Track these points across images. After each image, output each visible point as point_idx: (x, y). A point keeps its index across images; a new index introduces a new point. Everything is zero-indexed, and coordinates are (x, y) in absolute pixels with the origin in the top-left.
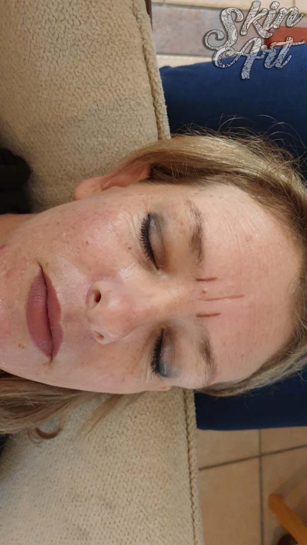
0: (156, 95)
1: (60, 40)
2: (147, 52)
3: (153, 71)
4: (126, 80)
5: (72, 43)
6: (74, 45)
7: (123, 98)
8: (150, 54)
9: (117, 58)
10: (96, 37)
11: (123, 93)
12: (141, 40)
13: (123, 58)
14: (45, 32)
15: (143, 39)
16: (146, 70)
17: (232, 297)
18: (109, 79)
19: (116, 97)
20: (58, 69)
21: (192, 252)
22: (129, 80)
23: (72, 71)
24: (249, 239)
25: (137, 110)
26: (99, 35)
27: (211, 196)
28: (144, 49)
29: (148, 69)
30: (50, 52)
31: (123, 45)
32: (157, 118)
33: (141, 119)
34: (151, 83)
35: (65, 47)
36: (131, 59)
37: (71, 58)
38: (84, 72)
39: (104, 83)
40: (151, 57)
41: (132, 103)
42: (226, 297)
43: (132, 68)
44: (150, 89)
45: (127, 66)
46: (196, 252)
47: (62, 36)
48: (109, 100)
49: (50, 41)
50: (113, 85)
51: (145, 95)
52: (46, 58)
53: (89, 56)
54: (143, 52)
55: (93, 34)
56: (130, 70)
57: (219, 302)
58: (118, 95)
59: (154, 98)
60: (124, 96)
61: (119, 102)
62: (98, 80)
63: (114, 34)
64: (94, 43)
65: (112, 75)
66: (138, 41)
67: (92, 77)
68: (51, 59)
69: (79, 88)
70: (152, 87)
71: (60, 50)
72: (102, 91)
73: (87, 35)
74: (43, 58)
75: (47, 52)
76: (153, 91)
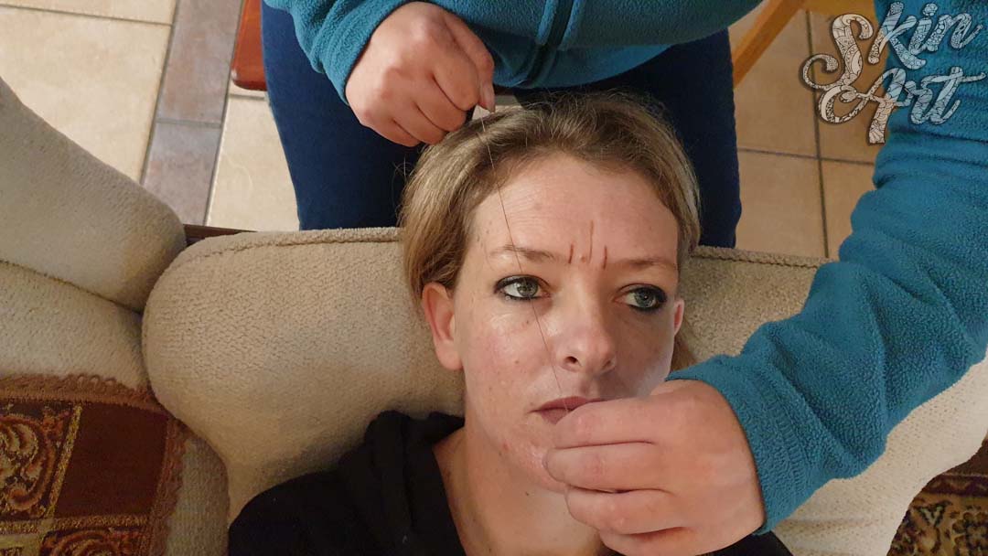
0: (331, 239)
1: (265, 335)
2: (284, 243)
3: (305, 239)
4: (315, 269)
5: (271, 322)
6: (272, 320)
7: (335, 275)
8: (286, 239)
9: (291, 276)
10: (268, 295)
11: (329, 275)
12: (270, 247)
13: (291, 269)
14: (254, 350)
15: (269, 244)
16: (304, 246)
17: (592, 233)
18: (314, 288)
19: (334, 283)
20: (294, 342)
21: (542, 261)
22: (315, 267)
23: (299, 327)
24: (538, 207)
25: (349, 262)
26: (266, 292)
27: (488, 232)
28: (280, 245)
29: (303, 244)
30: (275, 349)
31: (278, 267)
32: (357, 241)
33: (359, 260)
34: (318, 243)
35: (273, 331)
36: (292, 261)
37: (287, 325)
38: (304, 314)
39: (318, 295)
40: (290, 239)
41: (341, 266)
42: (591, 239)
43: (302, 261)
44: (324, 245)
45: (300, 267)
46: (543, 258)
47: (261, 332)
48: (335, 292)
49: (264, 346)
50: (321, 284)
51: (332, 252)
52: (281, 354)
53: (287, 306)
54: (283, 246)
55: (265, 297)
56: (304, 263)
57: (594, 246)
58: (332, 281)
59: (334, 241)
60: (332, 275)
61: (340, 280)
62: (313, 300)
63: (266, 276)
64: (273, 297)
65: (309, 284)
66: (272, 250)
67: (309, 306)
68: (283, 349)
69: (319, 322)
70: (323, 242)
71: (276, 336)
72: (326, 298)
73: (265, 304)
74: (279, 357)
75: (276, 352)
76: (327, 241)
